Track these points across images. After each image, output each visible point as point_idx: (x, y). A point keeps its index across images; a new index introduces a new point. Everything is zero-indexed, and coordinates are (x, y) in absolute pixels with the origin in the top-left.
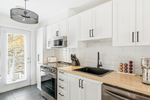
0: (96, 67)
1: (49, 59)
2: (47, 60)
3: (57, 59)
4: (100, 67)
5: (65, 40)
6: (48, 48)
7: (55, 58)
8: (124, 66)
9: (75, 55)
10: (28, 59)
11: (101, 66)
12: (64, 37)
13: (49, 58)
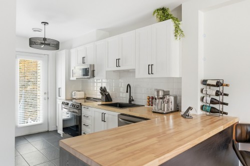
0: (128, 102)
1: (73, 94)
2: (72, 95)
3: (85, 94)
4: (132, 102)
5: (92, 69)
6: (72, 78)
7: (83, 93)
8: (150, 99)
9: (105, 88)
10: (45, 93)
11: (133, 100)
12: (90, 65)
13: (74, 92)
